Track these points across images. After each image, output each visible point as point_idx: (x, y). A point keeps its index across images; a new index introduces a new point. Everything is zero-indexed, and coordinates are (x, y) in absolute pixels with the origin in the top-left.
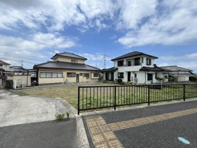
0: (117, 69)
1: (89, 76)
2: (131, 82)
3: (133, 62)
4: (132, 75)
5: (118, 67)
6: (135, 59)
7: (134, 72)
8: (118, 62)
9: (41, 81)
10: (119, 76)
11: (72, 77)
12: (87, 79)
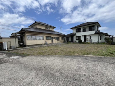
0: (76, 34)
1: (58, 39)
2: (87, 42)
3: (87, 29)
4: (88, 38)
5: (76, 33)
6: (89, 27)
7: (89, 35)
8: (76, 29)
9: (28, 43)
10: (77, 38)
11: (49, 39)
12: (58, 41)
